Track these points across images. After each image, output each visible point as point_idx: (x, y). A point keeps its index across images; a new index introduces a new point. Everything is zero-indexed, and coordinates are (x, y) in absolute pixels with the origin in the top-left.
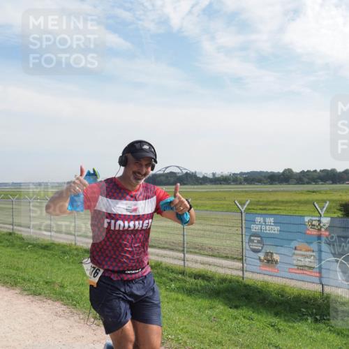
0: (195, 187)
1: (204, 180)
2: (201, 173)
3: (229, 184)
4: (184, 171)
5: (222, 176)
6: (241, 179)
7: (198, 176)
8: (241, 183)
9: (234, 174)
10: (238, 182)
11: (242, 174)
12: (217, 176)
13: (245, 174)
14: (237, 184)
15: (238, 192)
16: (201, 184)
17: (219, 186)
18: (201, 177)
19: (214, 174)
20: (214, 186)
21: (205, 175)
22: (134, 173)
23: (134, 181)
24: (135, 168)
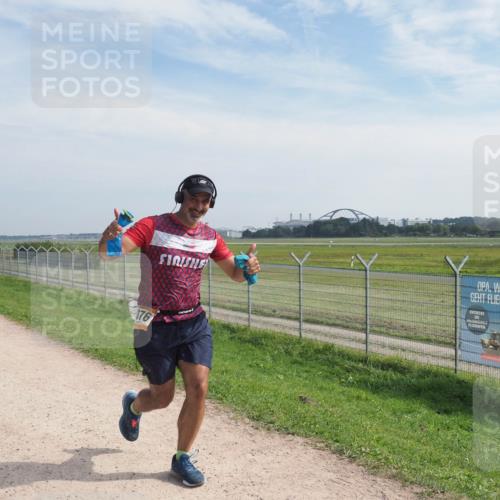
0: (377, 239)
1: (391, 230)
2: (386, 219)
3: (427, 235)
4: (361, 217)
5: (418, 224)
6: (445, 229)
7: (381, 223)
8: (445, 235)
9: (434, 221)
10: (442, 233)
11: (447, 221)
12: (409, 224)
13: (452, 220)
14: (439, 236)
15: (441, 247)
16: (386, 235)
17: (412, 239)
18: (386, 224)
19: (404, 221)
20: (404, 239)
21: (392, 223)
22: (191, 210)
23: (191, 220)
24: (192, 205)
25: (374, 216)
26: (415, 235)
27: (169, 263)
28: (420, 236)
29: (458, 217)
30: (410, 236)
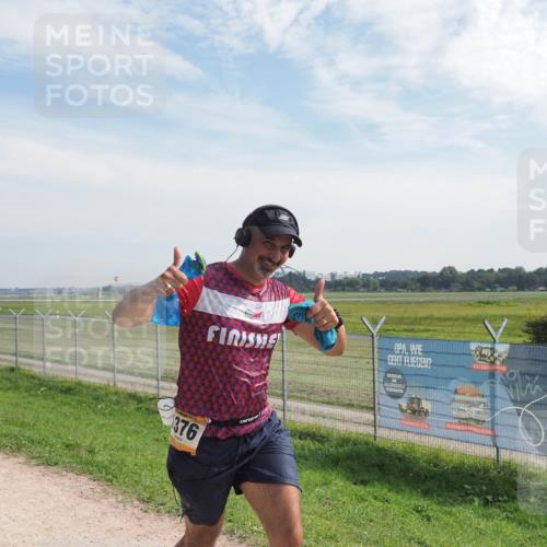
2: (313, 274)
3: (357, 290)
5: (346, 278)
6: (375, 284)
7: (309, 278)
8: (375, 290)
9: (365, 275)
10: (372, 288)
11: (376, 275)
12: (337, 278)
13: (382, 274)
14: (368, 291)
15: (371, 303)
17: (341, 294)
18: (313, 279)
19: (333, 275)
21: (320, 277)
22: (261, 258)
23: (260, 273)
24: (264, 252)
26: (344, 290)
27: (222, 341)
28: (349, 291)
30: (339, 290)
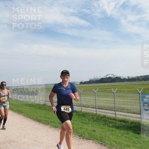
0: (120, 83)
1: (124, 80)
2: (123, 77)
3: (136, 81)
4: (115, 76)
5: (132, 78)
6: (141, 79)
7: (121, 78)
8: (141, 81)
9: (138, 77)
10: (140, 80)
11: (141, 76)
12: (130, 78)
13: (143, 76)
14: (139, 81)
15: (139, 84)
16: (123, 82)
17: (131, 82)
18: (123, 78)
19: (128, 77)
20: (129, 82)
21: (125, 78)
25: (119, 76)
26: (132, 81)
28: (133, 81)
29: (145, 75)
30: (130, 81)
